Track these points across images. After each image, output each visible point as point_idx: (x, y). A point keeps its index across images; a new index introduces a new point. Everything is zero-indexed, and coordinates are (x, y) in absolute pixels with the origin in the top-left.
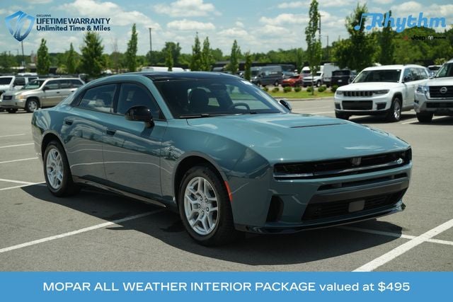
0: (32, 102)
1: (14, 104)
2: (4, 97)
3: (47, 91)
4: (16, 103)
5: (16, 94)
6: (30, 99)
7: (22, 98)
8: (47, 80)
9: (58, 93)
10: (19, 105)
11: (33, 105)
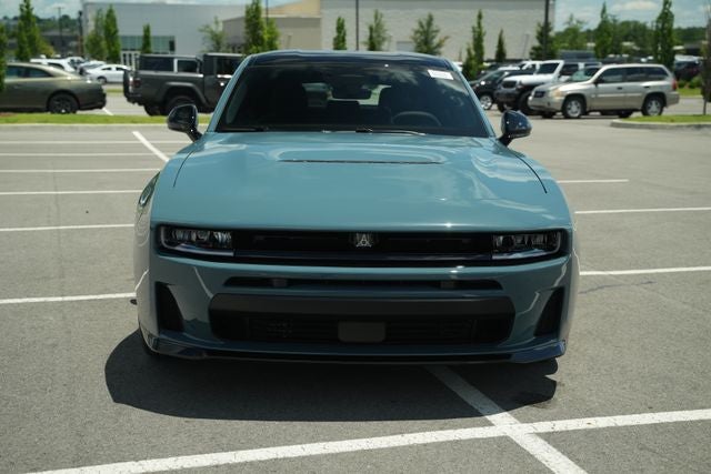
0: (573, 103)
1: (546, 105)
2: (537, 92)
3: (600, 85)
4: (549, 104)
5: (552, 88)
6: (570, 98)
7: (558, 95)
8: (604, 68)
9: (620, 88)
10: (552, 106)
11: (574, 108)
